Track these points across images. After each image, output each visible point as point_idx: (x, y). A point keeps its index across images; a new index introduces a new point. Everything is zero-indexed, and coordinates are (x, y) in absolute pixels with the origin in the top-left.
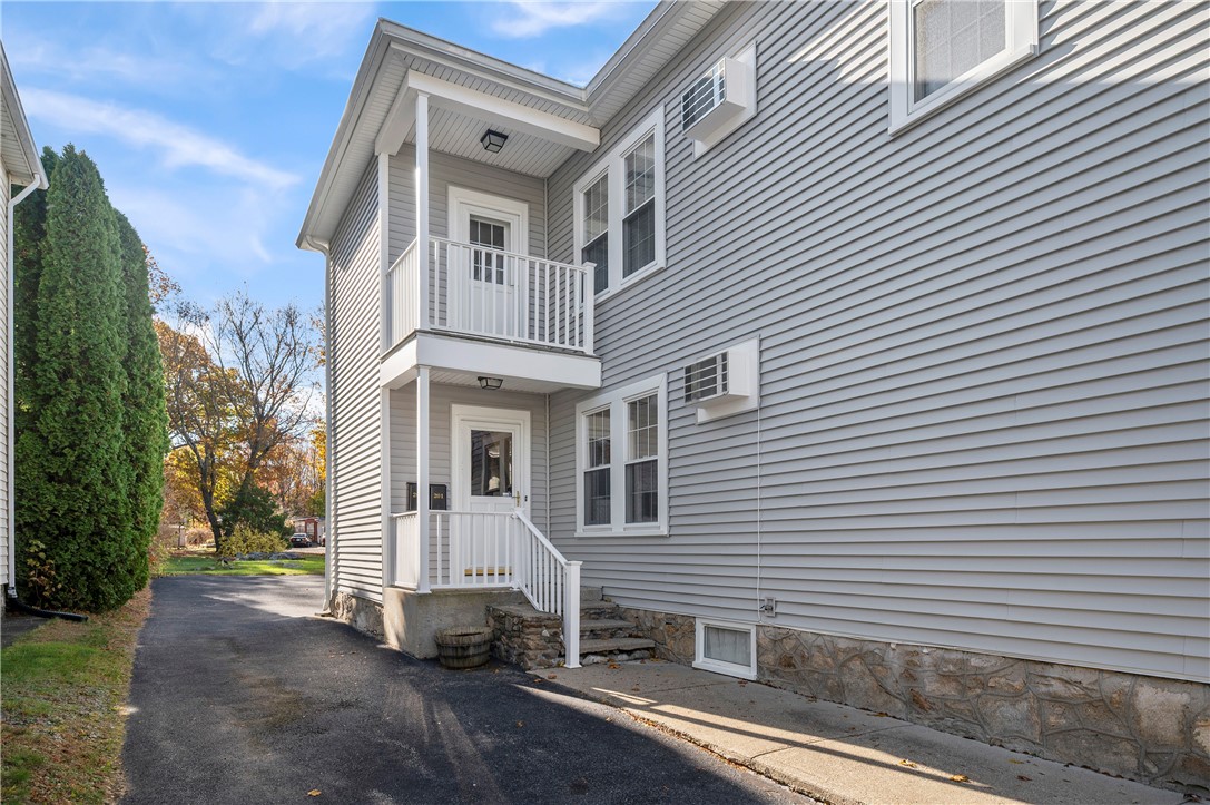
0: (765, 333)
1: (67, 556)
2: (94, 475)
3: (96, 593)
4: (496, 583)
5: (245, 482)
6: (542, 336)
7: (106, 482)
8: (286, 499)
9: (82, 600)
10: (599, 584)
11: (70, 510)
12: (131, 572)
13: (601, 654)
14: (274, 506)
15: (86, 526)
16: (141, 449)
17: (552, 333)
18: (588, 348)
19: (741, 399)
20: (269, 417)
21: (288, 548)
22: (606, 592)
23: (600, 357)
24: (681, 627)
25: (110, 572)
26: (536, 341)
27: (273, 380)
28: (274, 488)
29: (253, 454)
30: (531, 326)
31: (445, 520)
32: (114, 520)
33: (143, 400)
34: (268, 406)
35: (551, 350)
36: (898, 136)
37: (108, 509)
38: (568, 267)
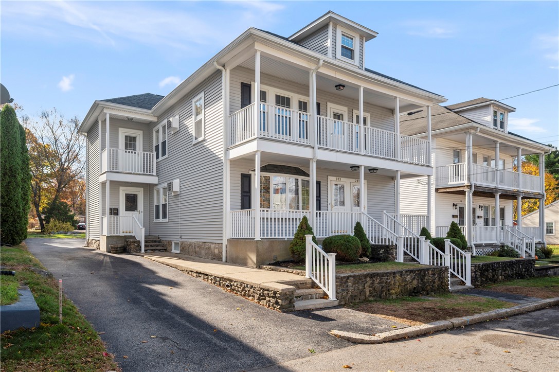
0: (181, 178)
1: (6, 228)
2: (14, 204)
3: (13, 239)
4: (128, 234)
5: (56, 199)
6: (147, 172)
7: (17, 206)
8: (75, 206)
9: (9, 241)
10: (158, 235)
11: (7, 214)
12: (23, 233)
13: (151, 250)
14: (69, 210)
15: (11, 219)
16: (25, 195)
17: (150, 170)
18: (154, 174)
19: (177, 192)
20: (66, 169)
21: (75, 229)
22: (159, 237)
23: (158, 176)
24: (170, 243)
25: (17, 233)
26: (145, 173)
27: (69, 152)
28: (69, 202)
29: (59, 186)
30: (144, 169)
31: (117, 218)
32: (19, 217)
33: (26, 180)
34: (66, 164)
35: (149, 175)
36: (194, 145)
37: (17, 214)
38: (151, 153)
